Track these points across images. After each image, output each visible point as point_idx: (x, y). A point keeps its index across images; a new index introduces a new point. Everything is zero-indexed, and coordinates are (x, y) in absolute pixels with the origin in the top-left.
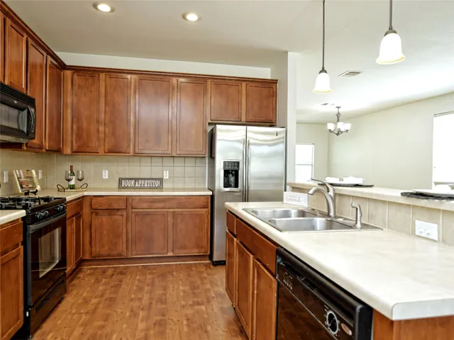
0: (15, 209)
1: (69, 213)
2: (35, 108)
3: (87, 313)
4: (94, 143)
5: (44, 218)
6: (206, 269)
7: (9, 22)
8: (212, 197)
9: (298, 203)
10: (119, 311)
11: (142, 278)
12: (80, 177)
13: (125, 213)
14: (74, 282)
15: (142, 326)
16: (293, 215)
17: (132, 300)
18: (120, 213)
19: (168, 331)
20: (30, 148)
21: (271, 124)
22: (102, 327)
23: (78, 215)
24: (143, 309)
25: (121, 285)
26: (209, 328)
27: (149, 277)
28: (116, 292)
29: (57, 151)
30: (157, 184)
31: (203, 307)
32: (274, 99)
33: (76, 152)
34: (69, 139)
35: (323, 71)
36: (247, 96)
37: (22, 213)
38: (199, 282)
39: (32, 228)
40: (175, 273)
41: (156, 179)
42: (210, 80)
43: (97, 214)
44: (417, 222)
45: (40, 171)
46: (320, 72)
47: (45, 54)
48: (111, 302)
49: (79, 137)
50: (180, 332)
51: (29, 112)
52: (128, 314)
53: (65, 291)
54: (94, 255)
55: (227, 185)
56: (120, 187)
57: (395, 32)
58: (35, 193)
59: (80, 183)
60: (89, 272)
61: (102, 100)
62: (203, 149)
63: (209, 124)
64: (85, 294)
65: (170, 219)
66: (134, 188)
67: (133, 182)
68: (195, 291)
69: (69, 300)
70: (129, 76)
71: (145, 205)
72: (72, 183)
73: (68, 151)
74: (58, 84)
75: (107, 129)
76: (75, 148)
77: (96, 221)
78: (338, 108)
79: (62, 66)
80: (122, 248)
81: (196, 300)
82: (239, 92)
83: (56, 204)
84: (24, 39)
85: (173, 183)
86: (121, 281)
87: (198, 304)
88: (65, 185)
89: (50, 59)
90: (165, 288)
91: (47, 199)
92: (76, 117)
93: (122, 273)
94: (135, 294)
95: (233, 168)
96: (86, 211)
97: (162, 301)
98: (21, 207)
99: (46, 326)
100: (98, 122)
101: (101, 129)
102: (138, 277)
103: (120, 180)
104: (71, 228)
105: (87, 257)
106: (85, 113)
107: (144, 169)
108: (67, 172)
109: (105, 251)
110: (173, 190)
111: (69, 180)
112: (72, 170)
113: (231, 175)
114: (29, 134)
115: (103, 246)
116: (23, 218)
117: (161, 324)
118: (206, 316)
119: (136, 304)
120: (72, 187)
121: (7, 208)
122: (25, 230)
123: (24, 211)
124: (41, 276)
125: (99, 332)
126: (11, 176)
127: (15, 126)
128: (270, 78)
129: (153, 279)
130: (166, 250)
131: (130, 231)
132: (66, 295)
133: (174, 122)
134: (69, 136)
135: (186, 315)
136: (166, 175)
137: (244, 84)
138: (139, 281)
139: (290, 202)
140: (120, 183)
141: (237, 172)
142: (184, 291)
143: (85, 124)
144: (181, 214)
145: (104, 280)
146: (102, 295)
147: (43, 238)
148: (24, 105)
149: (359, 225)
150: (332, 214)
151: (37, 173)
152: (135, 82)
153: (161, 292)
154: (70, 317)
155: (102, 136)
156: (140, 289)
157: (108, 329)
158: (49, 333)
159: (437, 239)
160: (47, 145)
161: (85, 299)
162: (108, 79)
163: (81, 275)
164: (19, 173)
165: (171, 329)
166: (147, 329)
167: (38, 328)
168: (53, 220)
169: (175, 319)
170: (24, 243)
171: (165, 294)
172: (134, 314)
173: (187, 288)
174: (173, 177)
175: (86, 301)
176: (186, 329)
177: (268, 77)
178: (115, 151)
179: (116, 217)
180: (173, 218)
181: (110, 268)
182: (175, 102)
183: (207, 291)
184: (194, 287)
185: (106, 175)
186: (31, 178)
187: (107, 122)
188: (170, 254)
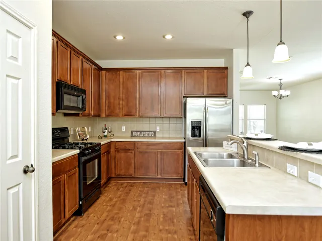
0: (75, 149)
1: (102, 151)
2: (85, 95)
3: (110, 206)
4: (117, 111)
5: (89, 154)
6: (181, 187)
7: (73, 52)
8: (185, 142)
9: (231, 149)
10: (127, 206)
11: (142, 189)
12: (110, 130)
13: (133, 151)
14: (106, 189)
15: (138, 215)
16: (225, 157)
17: (135, 201)
18: (130, 151)
19: (151, 220)
20: (83, 116)
21: (224, 95)
22: (117, 214)
23: (108, 152)
24: (140, 207)
25: (129, 193)
26: (175, 221)
27: (146, 189)
28: (127, 196)
29: (98, 116)
30: (153, 134)
31: (174, 209)
32: (226, 79)
33: (107, 116)
34: (104, 108)
35: (248, 65)
36: (208, 78)
37: (78, 151)
38: (174, 194)
39: (83, 159)
40: (161, 188)
41: (152, 131)
42: (183, 71)
43: (118, 151)
44: (288, 164)
45: (90, 127)
46: (246, 66)
47: (91, 64)
48: (124, 201)
49: (109, 107)
50: (158, 221)
51: (82, 98)
52: (131, 209)
53: (100, 193)
54: (116, 174)
55: (193, 135)
56: (132, 136)
57: (284, 44)
58: (86, 139)
59: (110, 134)
60: (114, 183)
61: (121, 86)
62: (179, 113)
63: (184, 97)
64: (110, 196)
65: (159, 156)
66: (140, 137)
67: (139, 133)
68: (171, 199)
69: (102, 198)
70: (136, 71)
71: (145, 147)
72: (106, 133)
73: (103, 115)
74: (98, 79)
75: (124, 103)
76: (107, 114)
77: (118, 155)
78: (280, 80)
79: (100, 69)
80: (131, 171)
81: (170, 204)
82: (203, 77)
83: (95, 146)
84: (81, 59)
85: (163, 133)
86: (130, 190)
87: (171, 206)
88: (102, 134)
89: (93, 66)
90: (154, 196)
91: (91, 143)
92: (108, 97)
93: (132, 186)
94: (137, 198)
95: (197, 125)
96: (112, 150)
97: (151, 203)
98: (78, 148)
99: (90, 210)
100: (119, 99)
101: (121, 102)
102: (140, 189)
103: (132, 132)
104: (104, 159)
105: (113, 175)
106: (112, 94)
107: (145, 125)
108: (103, 128)
109: (122, 172)
110: (163, 138)
111: (104, 132)
112: (105, 127)
113: (196, 129)
114: (83, 109)
115: (121, 170)
116: (79, 154)
117: (149, 216)
118: (174, 214)
119: (136, 203)
120: (106, 136)
121: (72, 148)
122: (80, 160)
123: (79, 150)
124: (87, 184)
125: (115, 216)
126: (75, 130)
127: (76, 106)
128: (224, 66)
129: (148, 190)
130: (157, 174)
131: (136, 162)
132: (101, 196)
133: (162, 97)
134: (104, 107)
135: (163, 212)
136: (158, 129)
137: (206, 71)
138: (140, 191)
139: (227, 148)
140: (132, 134)
141: (200, 127)
142: (164, 199)
143: (112, 101)
144: (165, 152)
145: (121, 189)
146: (119, 197)
147: (89, 164)
148: (80, 94)
149: (257, 165)
150: (246, 157)
151: (88, 129)
152: (139, 74)
153: (151, 198)
154: (102, 207)
155: (121, 106)
156: (140, 195)
157: (120, 216)
158: (91, 214)
159: (296, 176)
160: (92, 113)
161: (110, 198)
162: (124, 74)
163: (110, 185)
164: (79, 129)
165: (153, 219)
166: (141, 218)
167: (86, 210)
168: (93, 155)
169: (156, 214)
170: (79, 167)
171: (153, 200)
172: (135, 209)
173: (166, 197)
174: (163, 130)
175: (111, 199)
176: (161, 220)
177: (223, 65)
178: (129, 115)
179: (129, 153)
180: (161, 155)
181: (125, 182)
182: (162, 85)
183: (178, 200)
184: (171, 197)
185: (124, 129)
186: (85, 131)
187: (124, 98)
188: (159, 177)
